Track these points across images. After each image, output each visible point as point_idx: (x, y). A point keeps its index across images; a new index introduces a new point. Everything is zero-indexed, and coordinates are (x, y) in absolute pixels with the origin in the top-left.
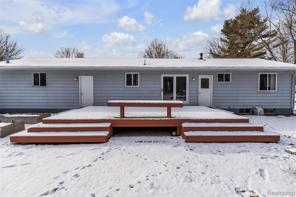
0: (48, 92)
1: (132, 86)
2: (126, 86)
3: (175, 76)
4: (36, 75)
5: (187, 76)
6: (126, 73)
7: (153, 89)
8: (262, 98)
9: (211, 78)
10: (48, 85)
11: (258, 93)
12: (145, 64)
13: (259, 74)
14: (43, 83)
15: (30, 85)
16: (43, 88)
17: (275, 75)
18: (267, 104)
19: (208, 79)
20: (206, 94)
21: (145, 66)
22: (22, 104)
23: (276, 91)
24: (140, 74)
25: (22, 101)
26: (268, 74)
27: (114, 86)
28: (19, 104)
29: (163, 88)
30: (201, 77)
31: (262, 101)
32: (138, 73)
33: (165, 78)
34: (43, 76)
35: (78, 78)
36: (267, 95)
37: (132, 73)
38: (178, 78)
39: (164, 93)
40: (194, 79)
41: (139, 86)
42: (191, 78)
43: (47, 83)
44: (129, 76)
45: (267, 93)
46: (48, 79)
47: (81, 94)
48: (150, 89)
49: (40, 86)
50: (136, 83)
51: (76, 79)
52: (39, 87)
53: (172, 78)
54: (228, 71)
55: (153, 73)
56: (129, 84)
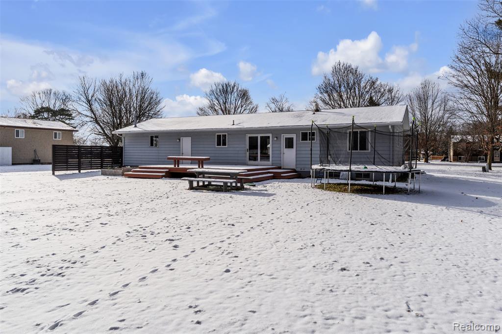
1: (221, 146)
2: (216, 146)
4: (152, 138)
5: (270, 135)
6: (217, 134)
10: (159, 146)
11: (347, 153)
12: (233, 125)
13: (348, 131)
15: (147, 146)
16: (156, 148)
23: (369, 151)
27: (206, 146)
28: (141, 162)
29: (248, 148)
30: (284, 136)
32: (227, 134)
33: (251, 138)
36: (358, 156)
37: (221, 134)
38: (262, 137)
39: (249, 154)
41: (227, 146)
42: (274, 138)
43: (159, 143)
44: (219, 137)
45: (358, 153)
48: (236, 149)
53: (257, 137)
55: (239, 133)
56: (219, 144)
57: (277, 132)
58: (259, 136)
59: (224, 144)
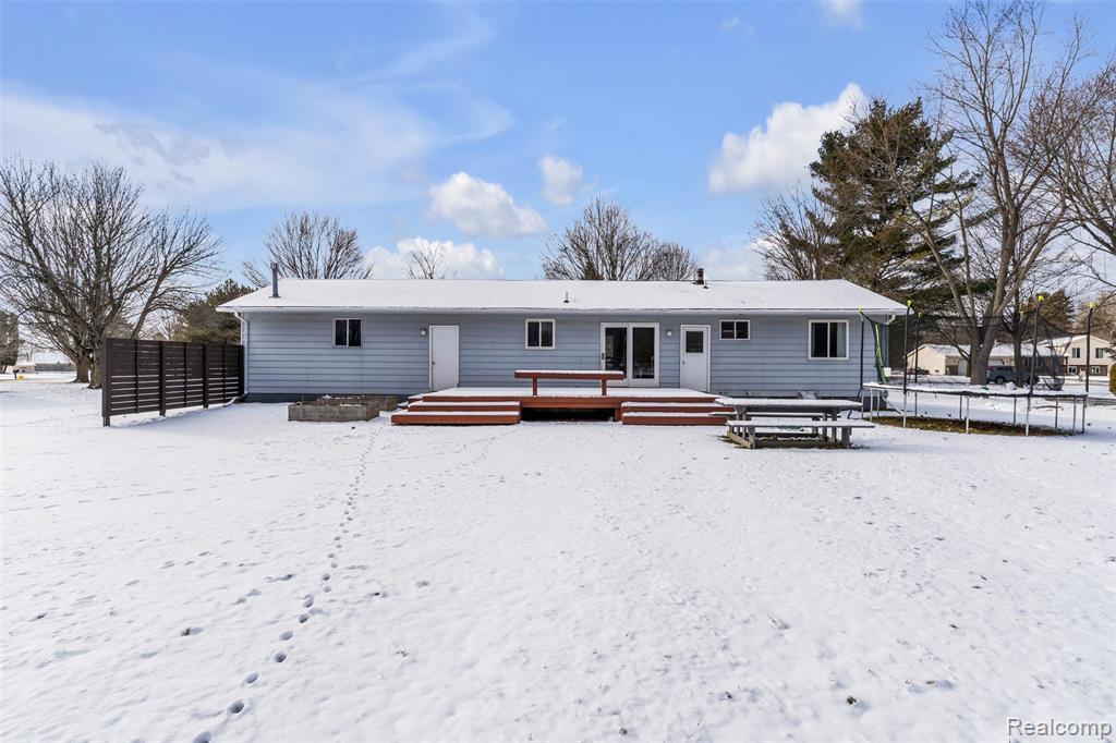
0: (365, 359)
1: (540, 347)
3: (630, 327)
4: (340, 325)
5: (656, 326)
6: (528, 321)
7: (583, 353)
8: (818, 374)
9: (706, 330)
10: (363, 345)
11: (809, 363)
12: (567, 301)
13: (810, 322)
14: (356, 341)
15: (326, 345)
16: (354, 350)
17: (845, 324)
18: (828, 387)
19: (701, 333)
20: (696, 366)
21: (567, 306)
22: (311, 384)
23: (847, 358)
25: (311, 378)
26: (829, 322)
27: (500, 346)
28: (304, 384)
29: (604, 351)
30: (685, 329)
31: (818, 380)
32: (553, 321)
33: (609, 331)
34: (355, 325)
35: (426, 330)
36: (829, 367)
37: (540, 321)
39: (606, 363)
40: (670, 334)
41: (554, 347)
42: (664, 330)
43: (364, 339)
44: (533, 326)
45: (828, 363)
46: (364, 332)
47: (433, 363)
48: (576, 354)
49: (349, 346)
50: (547, 341)
51: (423, 333)
52: (346, 348)
53: (625, 329)
54: (742, 316)
56: (533, 341)
57: (671, 320)
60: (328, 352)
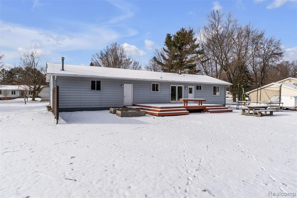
0: (102, 95)
1: (155, 92)
2: (152, 91)
4: (93, 83)
5: (183, 86)
6: (152, 83)
7: (166, 93)
8: (214, 99)
10: (101, 90)
11: (213, 96)
13: (213, 86)
14: (99, 88)
15: (88, 90)
16: (98, 92)
17: (219, 87)
18: (216, 102)
19: (192, 88)
21: (161, 79)
23: (219, 95)
24: (160, 84)
26: (216, 86)
29: (171, 93)
30: (189, 87)
31: (214, 101)
33: (172, 87)
34: (99, 83)
37: (155, 83)
41: (159, 92)
42: (185, 88)
43: (102, 87)
44: (154, 85)
45: (216, 96)
46: (102, 85)
47: (124, 96)
48: (164, 93)
49: (97, 90)
52: (95, 91)
53: (175, 87)
54: (201, 84)
55: (165, 84)
56: (154, 90)
57: (186, 84)
58: (177, 86)
59: (157, 90)
60: (89, 92)
